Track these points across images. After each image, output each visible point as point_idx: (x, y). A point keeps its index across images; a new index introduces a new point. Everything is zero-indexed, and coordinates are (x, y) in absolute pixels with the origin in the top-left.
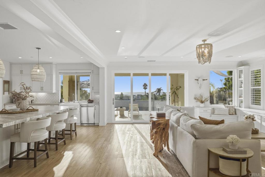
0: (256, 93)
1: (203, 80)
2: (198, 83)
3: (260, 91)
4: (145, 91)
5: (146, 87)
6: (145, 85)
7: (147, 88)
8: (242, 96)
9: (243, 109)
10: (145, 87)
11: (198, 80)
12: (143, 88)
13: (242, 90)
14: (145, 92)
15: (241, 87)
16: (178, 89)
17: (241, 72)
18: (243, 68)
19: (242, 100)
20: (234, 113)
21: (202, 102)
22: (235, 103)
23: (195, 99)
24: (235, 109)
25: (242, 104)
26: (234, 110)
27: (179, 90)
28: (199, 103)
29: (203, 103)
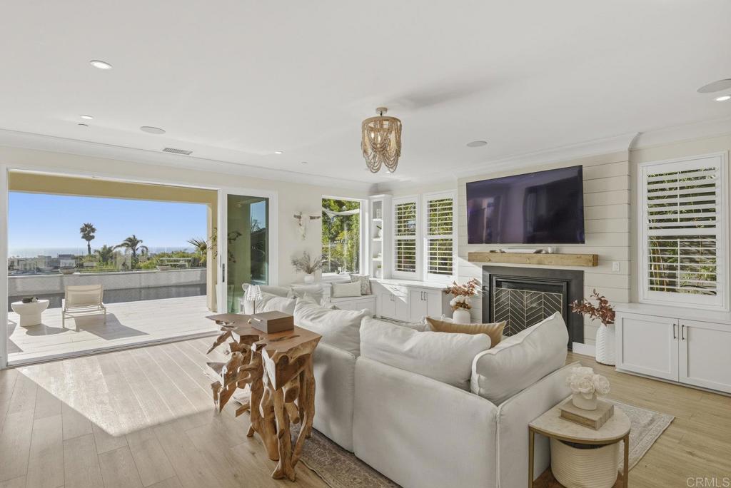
0: (407, 249)
1: (312, 218)
2: (300, 225)
3: (414, 244)
4: (89, 245)
5: (92, 234)
6: (86, 230)
7: (93, 237)
8: (380, 254)
9: (381, 280)
10: (89, 233)
11: (300, 217)
12: (83, 237)
13: (380, 242)
14: (89, 249)
15: (377, 236)
16: (235, 239)
17: (378, 205)
18: (384, 198)
19: (380, 262)
20: (369, 291)
21: (310, 271)
22: (365, 270)
23: (295, 263)
24: (370, 282)
25: (380, 272)
26: (368, 284)
27: (236, 241)
28: (303, 273)
29: (313, 273)
